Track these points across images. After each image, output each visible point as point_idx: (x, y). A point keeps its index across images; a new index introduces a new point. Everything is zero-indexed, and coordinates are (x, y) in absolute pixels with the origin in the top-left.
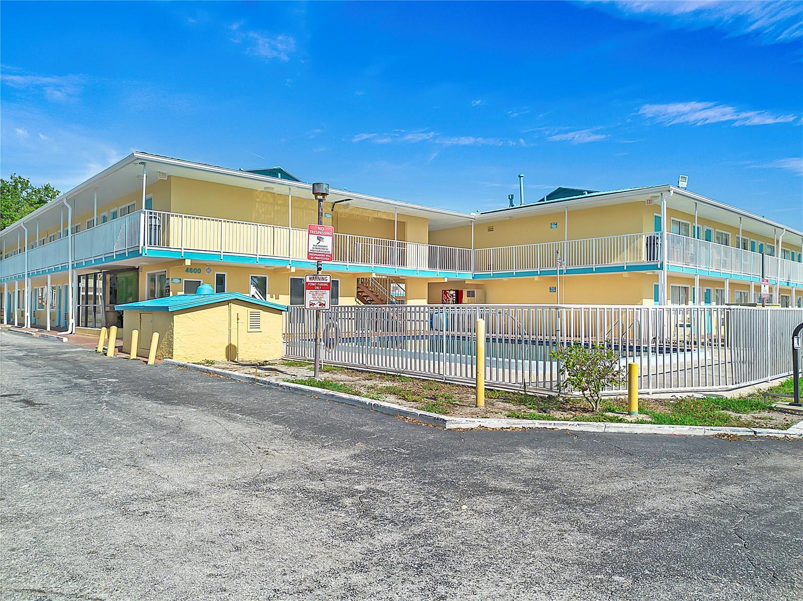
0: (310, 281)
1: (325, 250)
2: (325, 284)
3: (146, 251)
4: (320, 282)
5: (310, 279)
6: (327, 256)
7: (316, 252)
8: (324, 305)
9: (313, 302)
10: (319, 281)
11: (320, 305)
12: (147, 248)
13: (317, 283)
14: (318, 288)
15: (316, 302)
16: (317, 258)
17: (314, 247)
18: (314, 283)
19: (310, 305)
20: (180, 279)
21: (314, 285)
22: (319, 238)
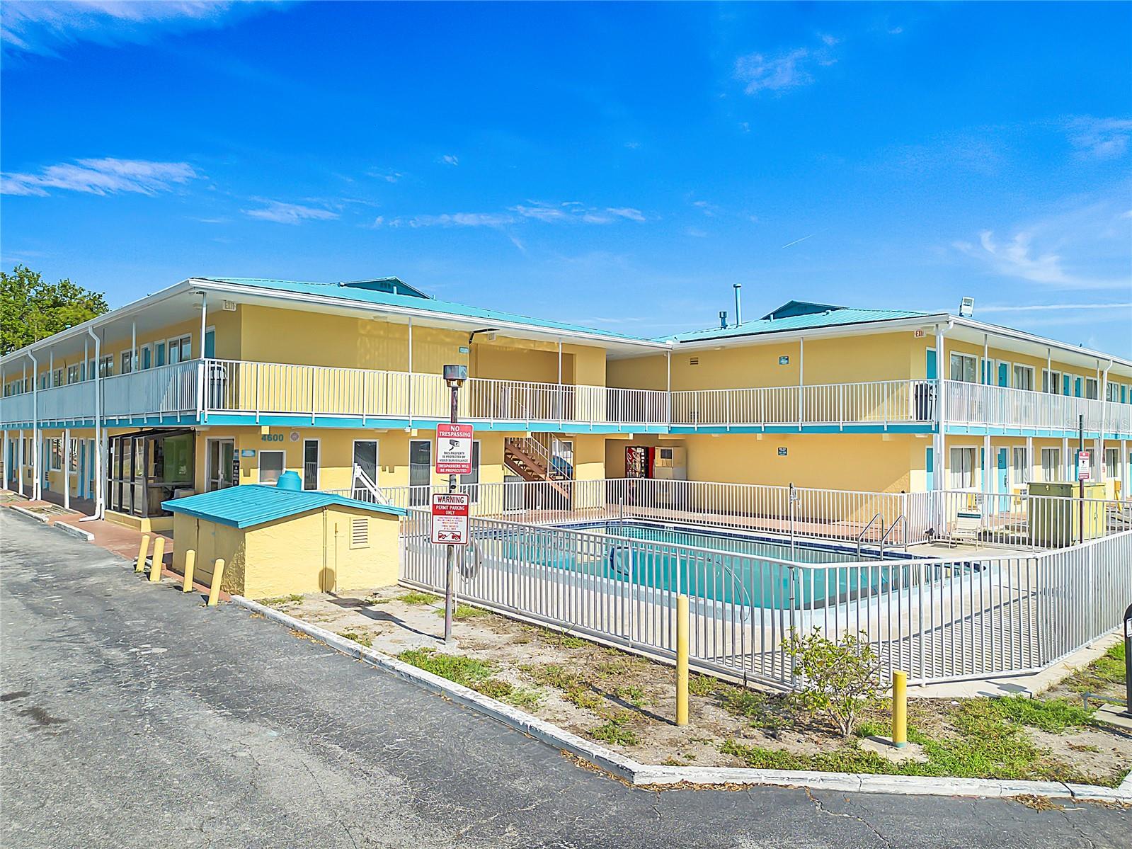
0: (440, 503)
1: (462, 459)
2: (461, 508)
3: (206, 417)
4: (454, 504)
5: (440, 499)
6: (463, 466)
7: (448, 462)
8: (459, 537)
9: (444, 533)
10: (452, 503)
11: (453, 537)
12: (207, 413)
13: (449, 505)
14: (450, 512)
15: (447, 534)
16: (449, 470)
17: (446, 455)
18: (444, 505)
19: (440, 537)
20: (254, 451)
21: (444, 508)
22: (452, 443)
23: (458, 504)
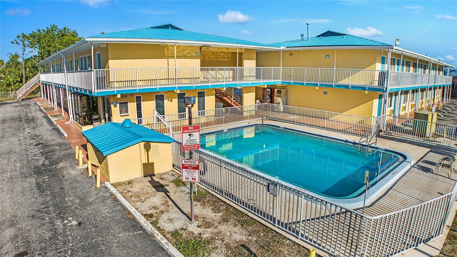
0: (185, 164)
1: (195, 142)
2: (196, 166)
6: (196, 146)
7: (188, 145)
8: (195, 179)
10: (191, 164)
11: (192, 179)
12: (96, 91)
14: (190, 168)
15: (189, 177)
16: (189, 148)
17: (187, 141)
18: (188, 165)
19: (186, 179)
20: (117, 102)
22: (190, 135)
23: (194, 164)
